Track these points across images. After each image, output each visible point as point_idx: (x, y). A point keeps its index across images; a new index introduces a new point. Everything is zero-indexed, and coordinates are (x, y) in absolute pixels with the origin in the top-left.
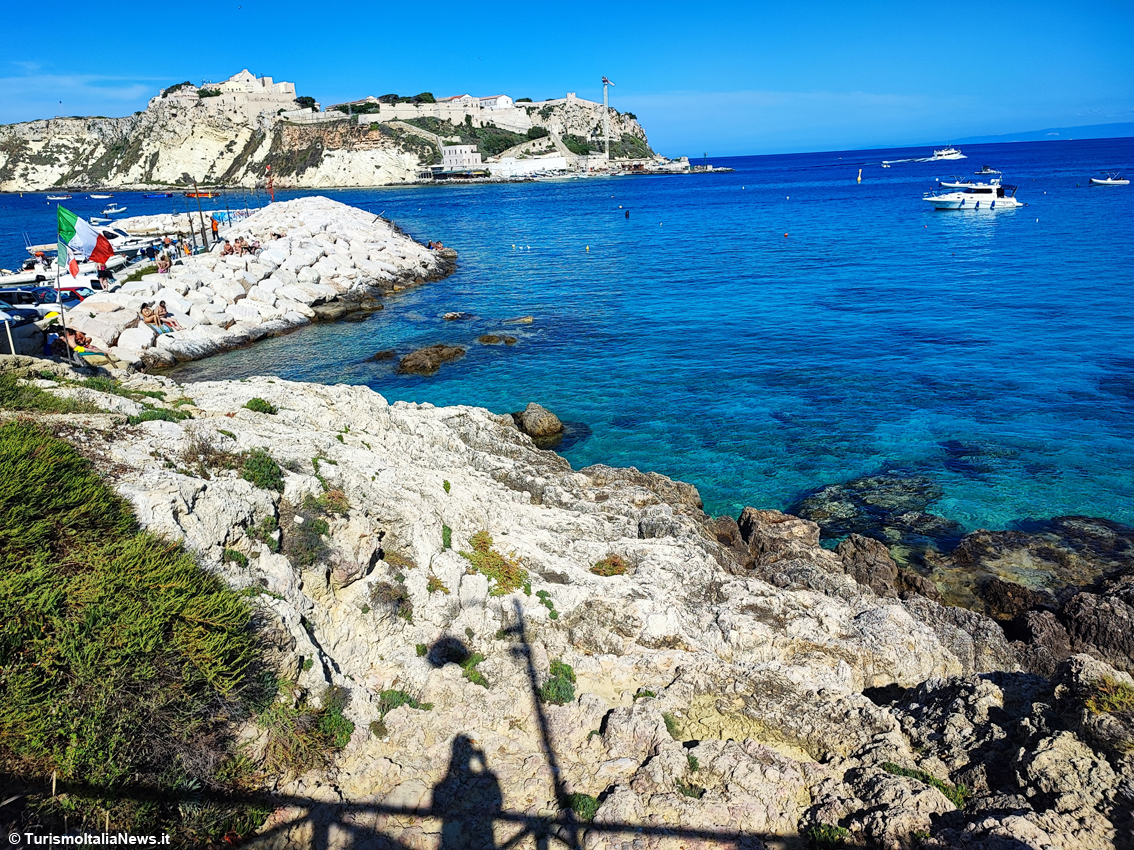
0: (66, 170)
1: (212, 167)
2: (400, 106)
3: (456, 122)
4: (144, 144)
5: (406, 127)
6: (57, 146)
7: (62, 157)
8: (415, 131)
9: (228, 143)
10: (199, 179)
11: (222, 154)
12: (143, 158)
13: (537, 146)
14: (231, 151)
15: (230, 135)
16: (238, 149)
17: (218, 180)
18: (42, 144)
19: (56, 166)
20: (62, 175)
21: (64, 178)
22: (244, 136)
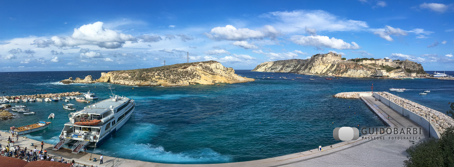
0: (292, 69)
1: (322, 71)
2: (368, 61)
3: (380, 64)
4: (309, 65)
5: (369, 65)
6: (291, 64)
7: (292, 66)
8: (371, 66)
9: (326, 66)
10: (319, 73)
11: (325, 68)
12: (308, 68)
13: (398, 70)
14: (327, 68)
15: (327, 65)
16: (328, 67)
17: (323, 74)
18: (289, 64)
19: (290, 68)
20: (291, 70)
21: (292, 70)
22: (330, 65)
